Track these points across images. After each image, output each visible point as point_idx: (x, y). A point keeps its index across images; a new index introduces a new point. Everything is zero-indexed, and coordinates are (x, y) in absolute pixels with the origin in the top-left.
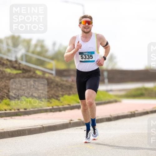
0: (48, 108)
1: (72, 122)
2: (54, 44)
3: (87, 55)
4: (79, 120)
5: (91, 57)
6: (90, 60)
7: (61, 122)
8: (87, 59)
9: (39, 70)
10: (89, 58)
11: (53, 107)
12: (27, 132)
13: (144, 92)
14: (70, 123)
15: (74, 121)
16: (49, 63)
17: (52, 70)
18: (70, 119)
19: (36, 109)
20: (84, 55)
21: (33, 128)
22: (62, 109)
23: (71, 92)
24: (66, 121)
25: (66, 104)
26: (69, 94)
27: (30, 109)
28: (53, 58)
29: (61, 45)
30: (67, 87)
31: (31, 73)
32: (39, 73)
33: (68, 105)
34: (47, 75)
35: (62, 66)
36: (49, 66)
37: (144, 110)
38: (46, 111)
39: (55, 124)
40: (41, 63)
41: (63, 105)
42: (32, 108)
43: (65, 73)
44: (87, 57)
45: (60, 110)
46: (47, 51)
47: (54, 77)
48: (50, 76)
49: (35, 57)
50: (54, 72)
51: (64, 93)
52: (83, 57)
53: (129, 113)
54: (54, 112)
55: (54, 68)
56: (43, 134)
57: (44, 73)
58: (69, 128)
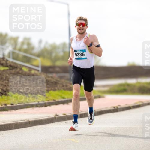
0: (34, 103)
1: (57, 116)
2: (40, 42)
3: (79, 53)
4: (64, 114)
5: (83, 55)
6: (83, 57)
7: (46, 117)
8: (80, 56)
9: (26, 67)
10: (81, 56)
11: (38, 102)
12: (13, 126)
13: (126, 88)
14: (55, 117)
15: (59, 115)
16: (35, 60)
17: (38, 67)
18: (55, 114)
19: (23, 104)
20: (77, 53)
21: (19, 122)
22: (47, 104)
23: (56, 88)
24: (52, 115)
25: (51, 100)
26: (55, 90)
27: (16, 104)
28: (39, 56)
29: (47, 43)
30: (52, 83)
31: (18, 70)
32: (25, 70)
33: (54, 100)
34: (33, 72)
35: (48, 63)
36: (35, 63)
37: (126, 105)
38: (32, 106)
39: (40, 119)
40: (28, 60)
41: (48, 101)
42: (19, 103)
43: (51, 70)
44: (80, 55)
45: (45, 105)
46: (33, 48)
47: (40, 74)
48: (36, 72)
49: (22, 54)
50: (40, 69)
51: (50, 89)
52: (77, 55)
53: (113, 108)
54: (39, 107)
55: (40, 65)
56: (29, 128)
57: (30, 69)
58: (55, 122)
